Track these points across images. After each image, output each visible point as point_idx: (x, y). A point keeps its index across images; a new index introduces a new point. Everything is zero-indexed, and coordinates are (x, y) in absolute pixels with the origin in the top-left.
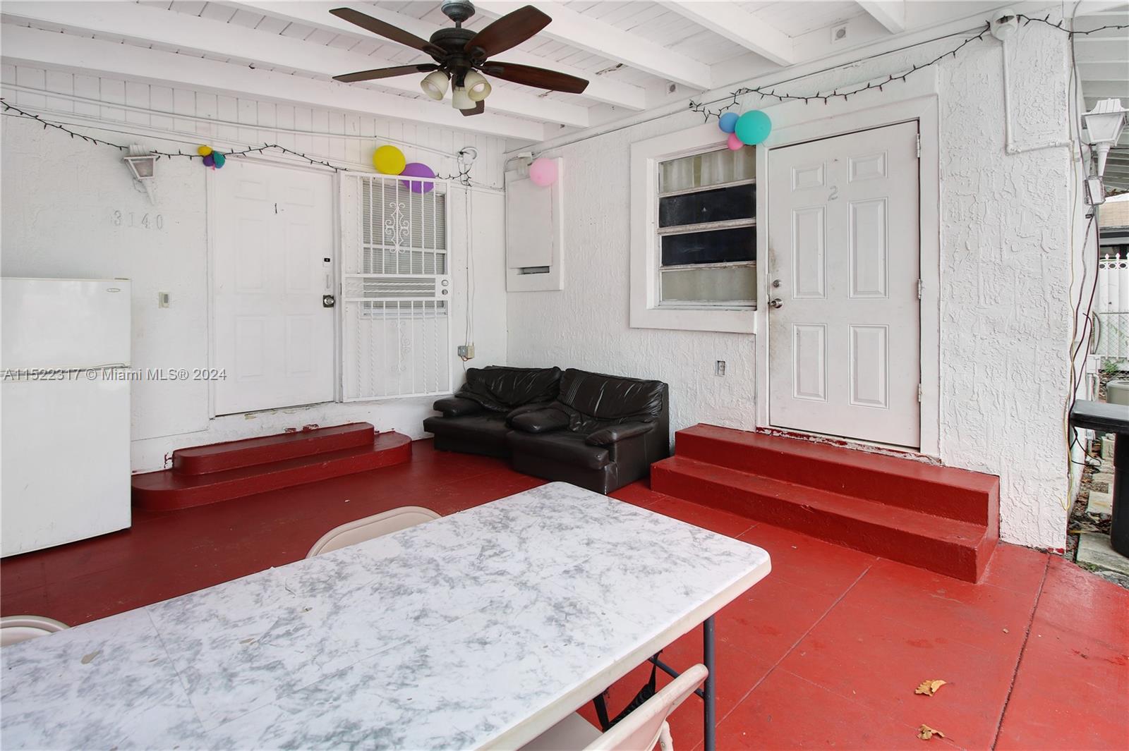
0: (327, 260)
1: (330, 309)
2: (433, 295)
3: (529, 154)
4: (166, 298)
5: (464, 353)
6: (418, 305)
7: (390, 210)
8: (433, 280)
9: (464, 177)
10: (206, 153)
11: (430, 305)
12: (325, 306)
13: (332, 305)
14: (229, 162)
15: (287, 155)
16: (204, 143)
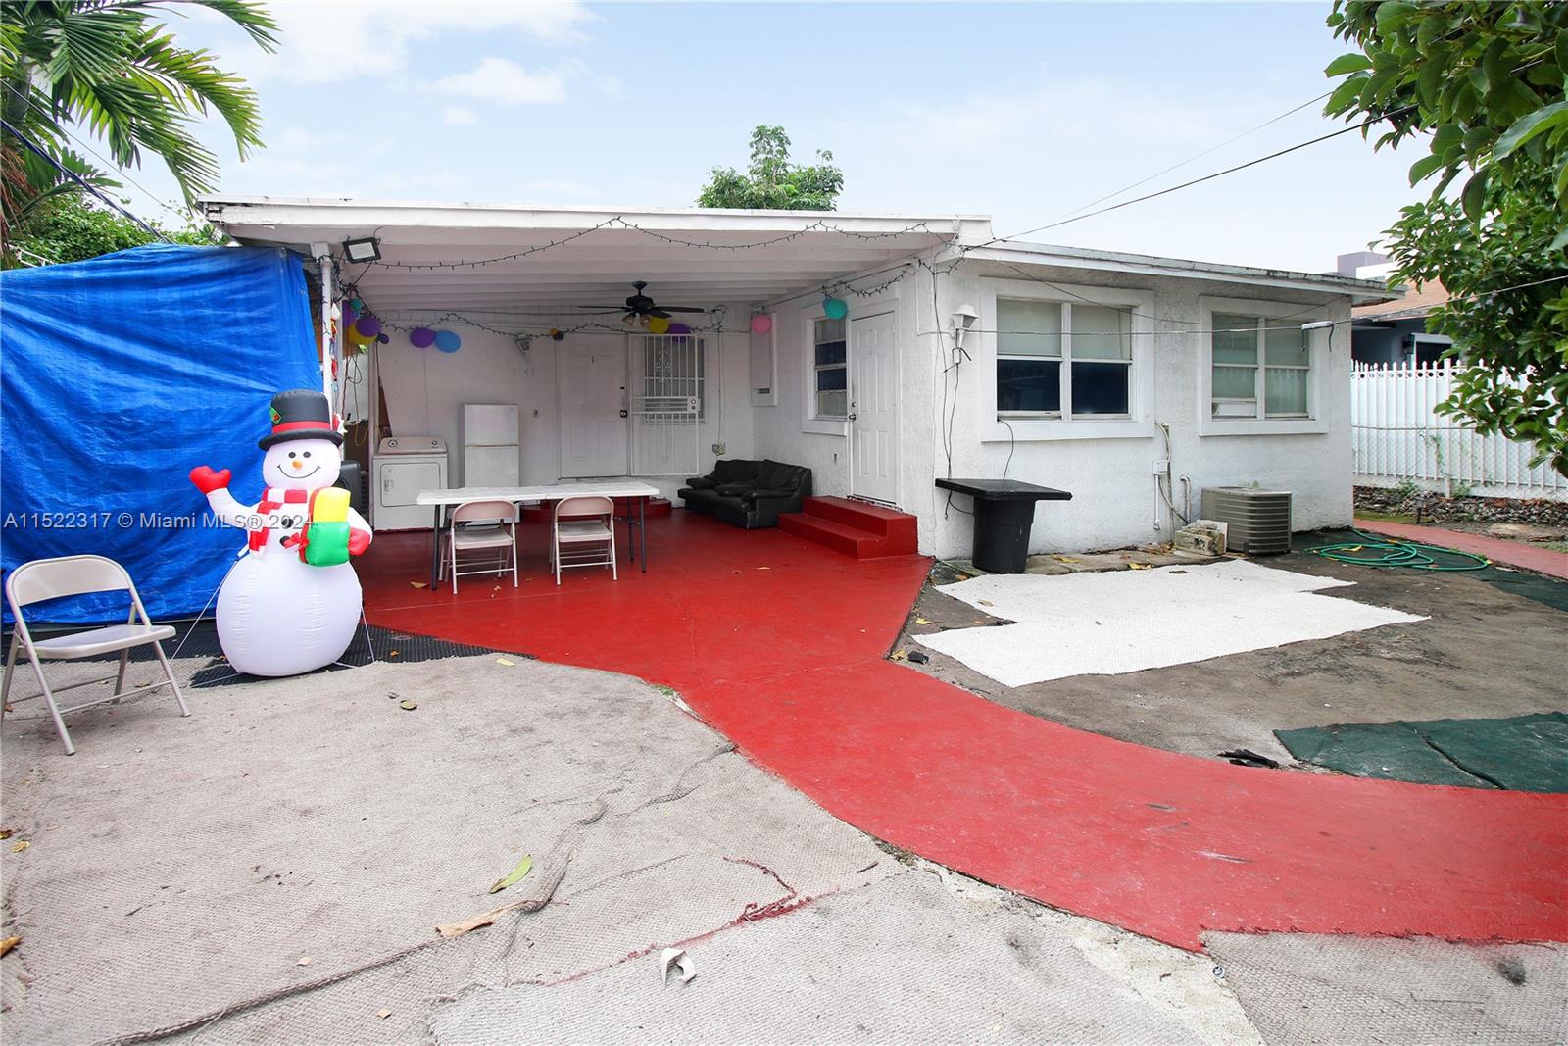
0: (623, 388)
1: (624, 419)
2: (686, 409)
3: (761, 308)
4: (536, 412)
5: (717, 449)
6: (677, 416)
7: (658, 356)
8: (686, 400)
9: (716, 327)
10: (554, 333)
11: (684, 416)
12: (622, 416)
13: (626, 416)
14: (567, 336)
15: (598, 328)
16: (554, 327)
